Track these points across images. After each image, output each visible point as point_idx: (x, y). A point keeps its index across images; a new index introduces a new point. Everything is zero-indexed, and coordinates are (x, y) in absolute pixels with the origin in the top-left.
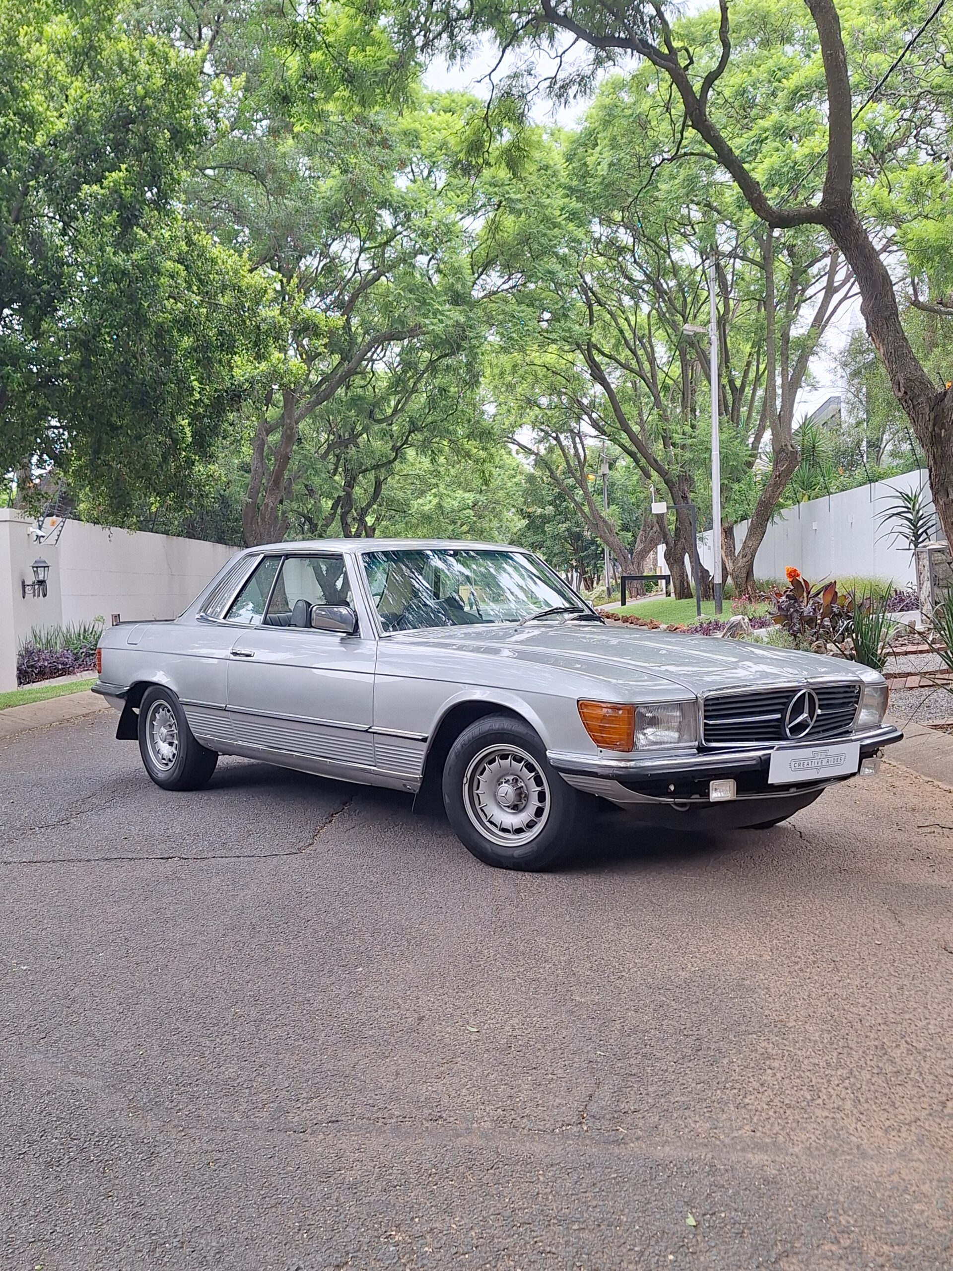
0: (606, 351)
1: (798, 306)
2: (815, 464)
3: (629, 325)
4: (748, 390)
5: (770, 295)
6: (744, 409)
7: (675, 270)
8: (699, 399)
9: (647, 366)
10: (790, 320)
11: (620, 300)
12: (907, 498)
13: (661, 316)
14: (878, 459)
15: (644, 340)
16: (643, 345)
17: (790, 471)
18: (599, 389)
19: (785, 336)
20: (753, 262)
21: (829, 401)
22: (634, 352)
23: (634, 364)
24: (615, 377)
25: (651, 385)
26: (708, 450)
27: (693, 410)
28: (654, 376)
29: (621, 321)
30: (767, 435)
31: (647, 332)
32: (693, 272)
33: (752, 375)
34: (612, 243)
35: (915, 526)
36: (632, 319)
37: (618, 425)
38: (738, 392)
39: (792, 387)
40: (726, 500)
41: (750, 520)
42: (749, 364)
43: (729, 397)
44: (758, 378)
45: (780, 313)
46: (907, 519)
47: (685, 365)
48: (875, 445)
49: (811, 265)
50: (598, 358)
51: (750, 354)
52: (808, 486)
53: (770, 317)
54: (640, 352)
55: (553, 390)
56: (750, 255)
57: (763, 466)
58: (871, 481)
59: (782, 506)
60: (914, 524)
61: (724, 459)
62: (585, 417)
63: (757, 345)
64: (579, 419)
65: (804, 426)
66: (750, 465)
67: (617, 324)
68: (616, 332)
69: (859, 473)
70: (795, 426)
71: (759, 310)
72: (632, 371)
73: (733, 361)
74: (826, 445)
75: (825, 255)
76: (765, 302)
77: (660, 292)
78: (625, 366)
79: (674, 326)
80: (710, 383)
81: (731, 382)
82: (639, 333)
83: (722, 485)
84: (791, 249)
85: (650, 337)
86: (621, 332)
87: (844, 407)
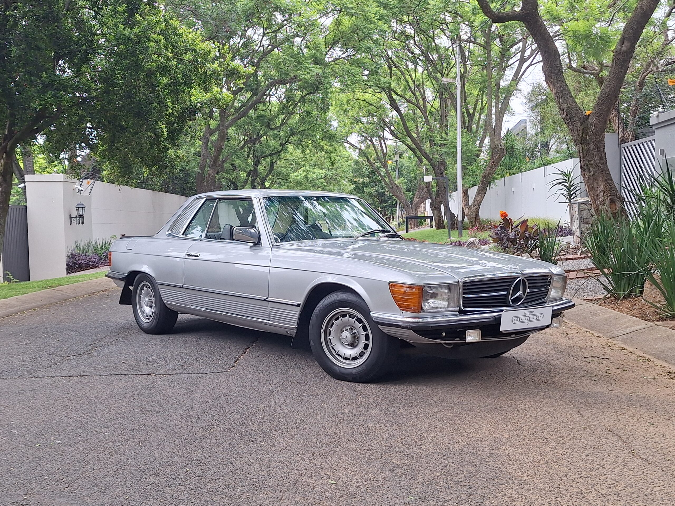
0: (399, 92)
1: (504, 69)
2: (513, 156)
3: (412, 79)
4: (477, 115)
5: (489, 63)
6: (474, 126)
7: (437, 49)
8: (450, 120)
9: (421, 102)
10: (501, 77)
11: (406, 65)
12: (565, 174)
13: (429, 74)
14: (547, 153)
15: (420, 87)
16: (419, 90)
17: (499, 159)
18: (395, 113)
19: (498, 85)
20: (480, 45)
21: (520, 122)
22: (414, 94)
23: (414, 101)
24: (403, 107)
25: (424, 111)
26: (455, 147)
27: (446, 126)
28: (425, 106)
29: (407, 76)
30: (487, 140)
31: (421, 83)
32: (447, 50)
33: (479, 107)
34: (403, 33)
35: (569, 190)
36: (413, 76)
37: (405, 133)
38: (471, 116)
39: (500, 114)
40: (464, 175)
41: (477, 186)
42: (477, 101)
43: (466, 119)
44: (482, 109)
45: (494, 73)
46: (565, 186)
47: (442, 101)
48: (546, 146)
49: (512, 47)
50: (395, 96)
51: (478, 95)
52: (510, 168)
53: (489, 75)
54: (417, 94)
55: (370, 114)
56: (478, 40)
57: (484, 156)
58: (544, 165)
59: (496, 179)
60: (568, 188)
61: (463, 152)
62: (387, 129)
63: (482, 90)
64: (384, 129)
65: (507, 135)
66: (478, 156)
67: (405, 78)
68: (404, 83)
69: (537, 161)
70: (502, 135)
71: (483, 71)
72: (413, 103)
73: (469, 99)
74: (519, 146)
75: (520, 41)
76: (486, 66)
77: (429, 61)
78: (408, 101)
79: (437, 79)
80: (456, 111)
81: (467, 110)
82: (417, 83)
83: (463, 166)
84: (501, 37)
85: (423, 85)
86: (407, 82)
87: (529, 125)
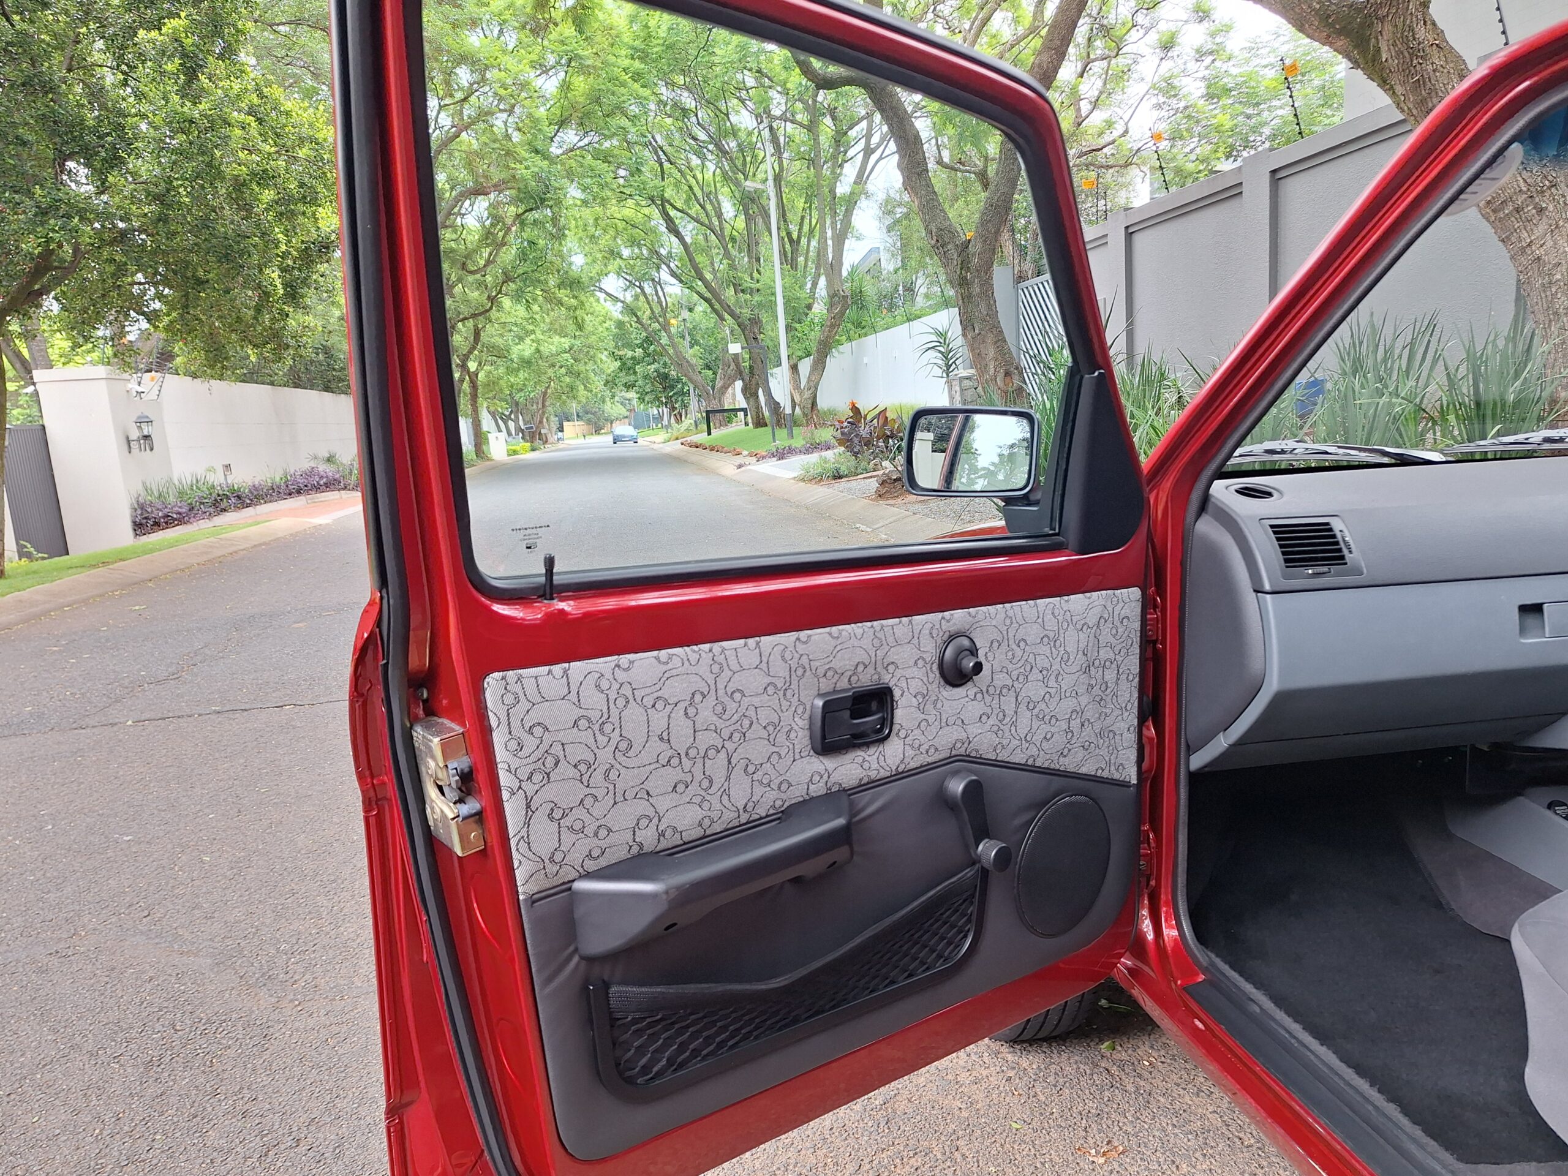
0: (679, 205)
1: (841, 166)
2: (863, 307)
3: (698, 182)
4: (804, 241)
5: (817, 155)
6: (801, 259)
7: (734, 132)
8: (762, 249)
9: (715, 220)
10: (836, 177)
11: (688, 160)
12: (940, 334)
13: (724, 175)
14: (913, 301)
15: (711, 196)
16: (711, 201)
17: (842, 313)
18: (674, 241)
19: (833, 192)
20: (801, 125)
21: (871, 251)
22: (703, 207)
23: (704, 219)
24: (689, 230)
25: (720, 237)
26: (773, 294)
27: (758, 260)
28: (722, 228)
29: (690, 179)
30: (822, 282)
31: (713, 189)
32: (750, 134)
33: (806, 228)
34: (677, 105)
35: (946, 358)
36: (699, 176)
37: (694, 274)
38: (795, 243)
39: (840, 239)
40: (790, 339)
41: (812, 357)
42: (803, 218)
43: (788, 248)
44: (811, 232)
45: (826, 171)
46: (940, 352)
47: (749, 219)
48: (910, 289)
49: (851, 128)
50: (672, 213)
51: (804, 208)
52: (858, 326)
53: (818, 175)
54: (709, 207)
55: (634, 242)
56: (799, 117)
57: (819, 309)
58: (909, 320)
59: (839, 343)
60: (945, 356)
61: (787, 302)
62: (663, 266)
63: (809, 200)
64: (658, 268)
65: (851, 273)
66: (809, 307)
67: (687, 181)
68: (686, 189)
69: (899, 314)
70: (845, 274)
71: (808, 168)
72: (702, 224)
73: (789, 216)
74: (870, 291)
75: (862, 118)
76: (813, 161)
77: (723, 152)
78: (697, 221)
79: (737, 184)
80: (771, 235)
81: (789, 234)
82: (707, 190)
83: (787, 326)
84: (833, 113)
85: (716, 193)
86: (691, 188)
87: (884, 256)
